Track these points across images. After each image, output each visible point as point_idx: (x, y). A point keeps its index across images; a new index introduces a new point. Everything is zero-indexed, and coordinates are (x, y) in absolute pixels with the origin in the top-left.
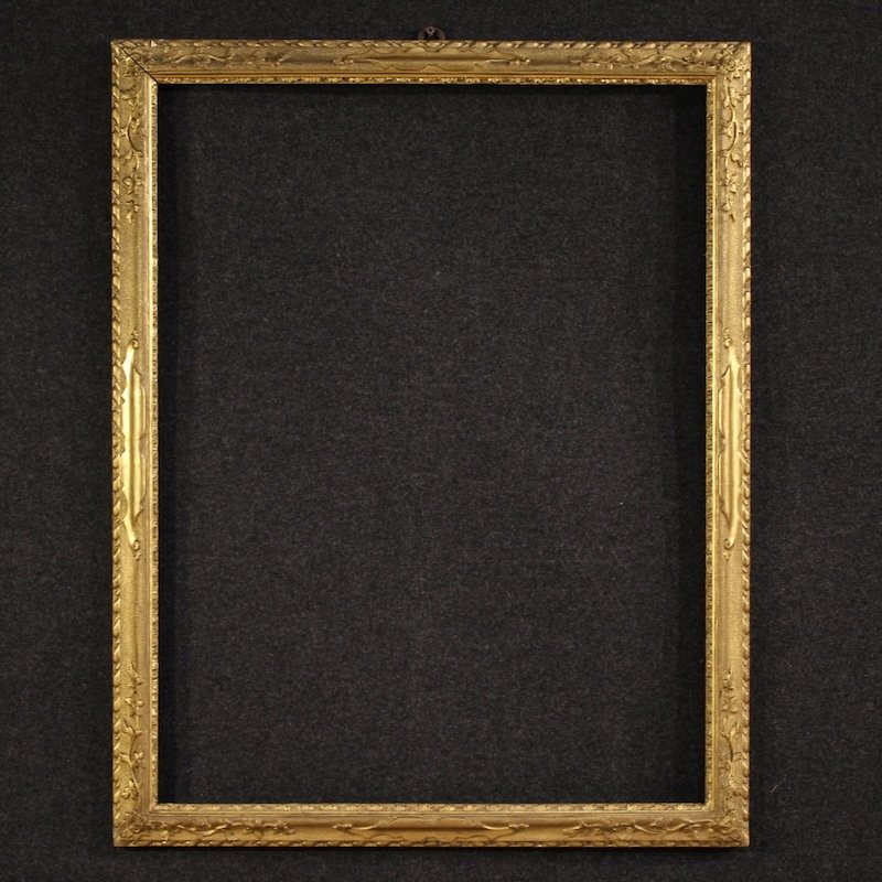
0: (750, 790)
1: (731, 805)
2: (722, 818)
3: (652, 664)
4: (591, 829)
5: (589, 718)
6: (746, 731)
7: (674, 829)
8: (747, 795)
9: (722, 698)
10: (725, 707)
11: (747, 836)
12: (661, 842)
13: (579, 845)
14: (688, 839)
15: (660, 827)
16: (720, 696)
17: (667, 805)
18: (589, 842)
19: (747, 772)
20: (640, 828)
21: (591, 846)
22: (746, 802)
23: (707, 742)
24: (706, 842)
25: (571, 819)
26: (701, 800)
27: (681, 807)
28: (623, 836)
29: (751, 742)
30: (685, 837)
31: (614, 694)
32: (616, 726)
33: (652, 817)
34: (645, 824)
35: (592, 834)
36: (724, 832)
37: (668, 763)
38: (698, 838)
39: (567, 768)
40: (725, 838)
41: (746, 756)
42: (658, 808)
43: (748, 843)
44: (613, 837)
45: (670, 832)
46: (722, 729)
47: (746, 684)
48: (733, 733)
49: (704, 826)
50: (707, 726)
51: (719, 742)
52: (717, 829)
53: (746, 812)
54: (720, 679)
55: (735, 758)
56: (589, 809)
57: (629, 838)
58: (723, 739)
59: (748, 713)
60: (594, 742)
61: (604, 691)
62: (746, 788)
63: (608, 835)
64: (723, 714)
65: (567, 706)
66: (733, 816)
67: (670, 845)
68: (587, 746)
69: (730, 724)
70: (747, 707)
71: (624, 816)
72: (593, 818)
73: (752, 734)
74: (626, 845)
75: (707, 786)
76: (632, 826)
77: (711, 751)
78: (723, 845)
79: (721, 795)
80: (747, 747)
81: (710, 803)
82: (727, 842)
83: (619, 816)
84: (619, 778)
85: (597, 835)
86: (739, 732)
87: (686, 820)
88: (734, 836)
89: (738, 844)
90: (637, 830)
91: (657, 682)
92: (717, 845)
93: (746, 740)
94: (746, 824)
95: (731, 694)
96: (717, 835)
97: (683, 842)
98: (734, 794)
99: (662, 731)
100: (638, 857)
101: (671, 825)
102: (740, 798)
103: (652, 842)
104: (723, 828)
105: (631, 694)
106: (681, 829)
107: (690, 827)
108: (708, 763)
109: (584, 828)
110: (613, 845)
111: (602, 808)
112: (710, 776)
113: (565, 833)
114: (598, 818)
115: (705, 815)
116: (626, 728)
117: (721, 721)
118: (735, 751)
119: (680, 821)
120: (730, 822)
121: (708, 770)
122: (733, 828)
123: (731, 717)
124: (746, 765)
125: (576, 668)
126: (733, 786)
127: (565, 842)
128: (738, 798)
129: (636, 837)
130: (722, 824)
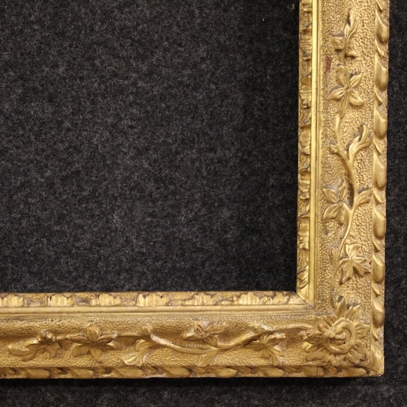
0: (389, 266)
1: (349, 294)
2: (329, 322)
3: (192, 14)
4: (63, 345)
5: (67, 124)
6: (381, 145)
7: (232, 343)
8: (381, 274)
9: (333, 74)
10: (338, 93)
11: (380, 356)
12: (208, 368)
13: (45, 375)
14: (263, 362)
15: (203, 340)
16: (328, 68)
17: (219, 295)
18: (63, 370)
19: (382, 230)
20: (162, 341)
21: (69, 376)
22: (379, 289)
23: (301, 167)
24: (299, 368)
25: (18, 324)
26: (289, 284)
27: (248, 299)
28: (129, 358)
29: (390, 170)
30: (253, 359)
31: (115, 75)
32: (120, 140)
33: (186, 320)
34: (174, 333)
35: (68, 354)
36: (334, 348)
37: (226, 213)
38: (281, 360)
39: (24, 223)
40: (336, 361)
41: (381, 196)
42: (202, 300)
43: (381, 370)
44: (110, 359)
45: (226, 350)
46: (329, 138)
47: (383, 50)
48: (354, 148)
49: (292, 338)
50: (301, 134)
51: (325, 165)
52: (320, 342)
53: (379, 307)
54: (327, 33)
55: (357, 199)
56: (59, 302)
57: (144, 360)
58: (333, 161)
59: (384, 109)
60: (78, 172)
61: (96, 70)
62: (379, 261)
63: (97, 353)
64: (334, 108)
65: (22, 100)
66: (351, 316)
67: (225, 374)
68: (64, 179)
69: (349, 129)
70: (383, 97)
71: (130, 319)
72: (66, 322)
73: (391, 154)
74: (139, 374)
75: (301, 257)
76: (147, 337)
77: (308, 185)
78: (331, 374)
79: (329, 275)
80: (382, 178)
81: (306, 292)
82: (339, 368)
83: (118, 318)
84: (128, 241)
85: (79, 355)
86: (366, 148)
87: (256, 325)
88: (356, 357)
89: (361, 372)
90: (158, 346)
91: (202, 51)
92: (321, 373)
93: (379, 165)
94: (379, 333)
95: (353, 67)
96: (319, 353)
97: (252, 368)
98: (356, 271)
99: (213, 150)
100: (166, 395)
101: (227, 334)
102: (368, 279)
103: (190, 369)
104: (333, 340)
105: (150, 73)
106: (248, 343)
107: (265, 339)
108: (302, 209)
109: (45, 342)
110: (113, 375)
111: (86, 301)
112: (307, 236)
113: (11, 353)
114: (75, 322)
115: (295, 315)
116: (141, 143)
117: (328, 123)
118: (357, 185)
119: (247, 328)
120: (345, 328)
121: (302, 225)
122: (352, 341)
123: (351, 114)
124: (379, 214)
125: (39, 21)
126: (353, 255)
127: (15, 370)
128: (361, 281)
129: (157, 358)
130: (330, 332)
